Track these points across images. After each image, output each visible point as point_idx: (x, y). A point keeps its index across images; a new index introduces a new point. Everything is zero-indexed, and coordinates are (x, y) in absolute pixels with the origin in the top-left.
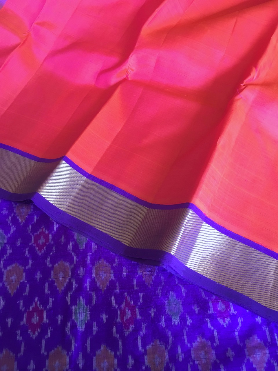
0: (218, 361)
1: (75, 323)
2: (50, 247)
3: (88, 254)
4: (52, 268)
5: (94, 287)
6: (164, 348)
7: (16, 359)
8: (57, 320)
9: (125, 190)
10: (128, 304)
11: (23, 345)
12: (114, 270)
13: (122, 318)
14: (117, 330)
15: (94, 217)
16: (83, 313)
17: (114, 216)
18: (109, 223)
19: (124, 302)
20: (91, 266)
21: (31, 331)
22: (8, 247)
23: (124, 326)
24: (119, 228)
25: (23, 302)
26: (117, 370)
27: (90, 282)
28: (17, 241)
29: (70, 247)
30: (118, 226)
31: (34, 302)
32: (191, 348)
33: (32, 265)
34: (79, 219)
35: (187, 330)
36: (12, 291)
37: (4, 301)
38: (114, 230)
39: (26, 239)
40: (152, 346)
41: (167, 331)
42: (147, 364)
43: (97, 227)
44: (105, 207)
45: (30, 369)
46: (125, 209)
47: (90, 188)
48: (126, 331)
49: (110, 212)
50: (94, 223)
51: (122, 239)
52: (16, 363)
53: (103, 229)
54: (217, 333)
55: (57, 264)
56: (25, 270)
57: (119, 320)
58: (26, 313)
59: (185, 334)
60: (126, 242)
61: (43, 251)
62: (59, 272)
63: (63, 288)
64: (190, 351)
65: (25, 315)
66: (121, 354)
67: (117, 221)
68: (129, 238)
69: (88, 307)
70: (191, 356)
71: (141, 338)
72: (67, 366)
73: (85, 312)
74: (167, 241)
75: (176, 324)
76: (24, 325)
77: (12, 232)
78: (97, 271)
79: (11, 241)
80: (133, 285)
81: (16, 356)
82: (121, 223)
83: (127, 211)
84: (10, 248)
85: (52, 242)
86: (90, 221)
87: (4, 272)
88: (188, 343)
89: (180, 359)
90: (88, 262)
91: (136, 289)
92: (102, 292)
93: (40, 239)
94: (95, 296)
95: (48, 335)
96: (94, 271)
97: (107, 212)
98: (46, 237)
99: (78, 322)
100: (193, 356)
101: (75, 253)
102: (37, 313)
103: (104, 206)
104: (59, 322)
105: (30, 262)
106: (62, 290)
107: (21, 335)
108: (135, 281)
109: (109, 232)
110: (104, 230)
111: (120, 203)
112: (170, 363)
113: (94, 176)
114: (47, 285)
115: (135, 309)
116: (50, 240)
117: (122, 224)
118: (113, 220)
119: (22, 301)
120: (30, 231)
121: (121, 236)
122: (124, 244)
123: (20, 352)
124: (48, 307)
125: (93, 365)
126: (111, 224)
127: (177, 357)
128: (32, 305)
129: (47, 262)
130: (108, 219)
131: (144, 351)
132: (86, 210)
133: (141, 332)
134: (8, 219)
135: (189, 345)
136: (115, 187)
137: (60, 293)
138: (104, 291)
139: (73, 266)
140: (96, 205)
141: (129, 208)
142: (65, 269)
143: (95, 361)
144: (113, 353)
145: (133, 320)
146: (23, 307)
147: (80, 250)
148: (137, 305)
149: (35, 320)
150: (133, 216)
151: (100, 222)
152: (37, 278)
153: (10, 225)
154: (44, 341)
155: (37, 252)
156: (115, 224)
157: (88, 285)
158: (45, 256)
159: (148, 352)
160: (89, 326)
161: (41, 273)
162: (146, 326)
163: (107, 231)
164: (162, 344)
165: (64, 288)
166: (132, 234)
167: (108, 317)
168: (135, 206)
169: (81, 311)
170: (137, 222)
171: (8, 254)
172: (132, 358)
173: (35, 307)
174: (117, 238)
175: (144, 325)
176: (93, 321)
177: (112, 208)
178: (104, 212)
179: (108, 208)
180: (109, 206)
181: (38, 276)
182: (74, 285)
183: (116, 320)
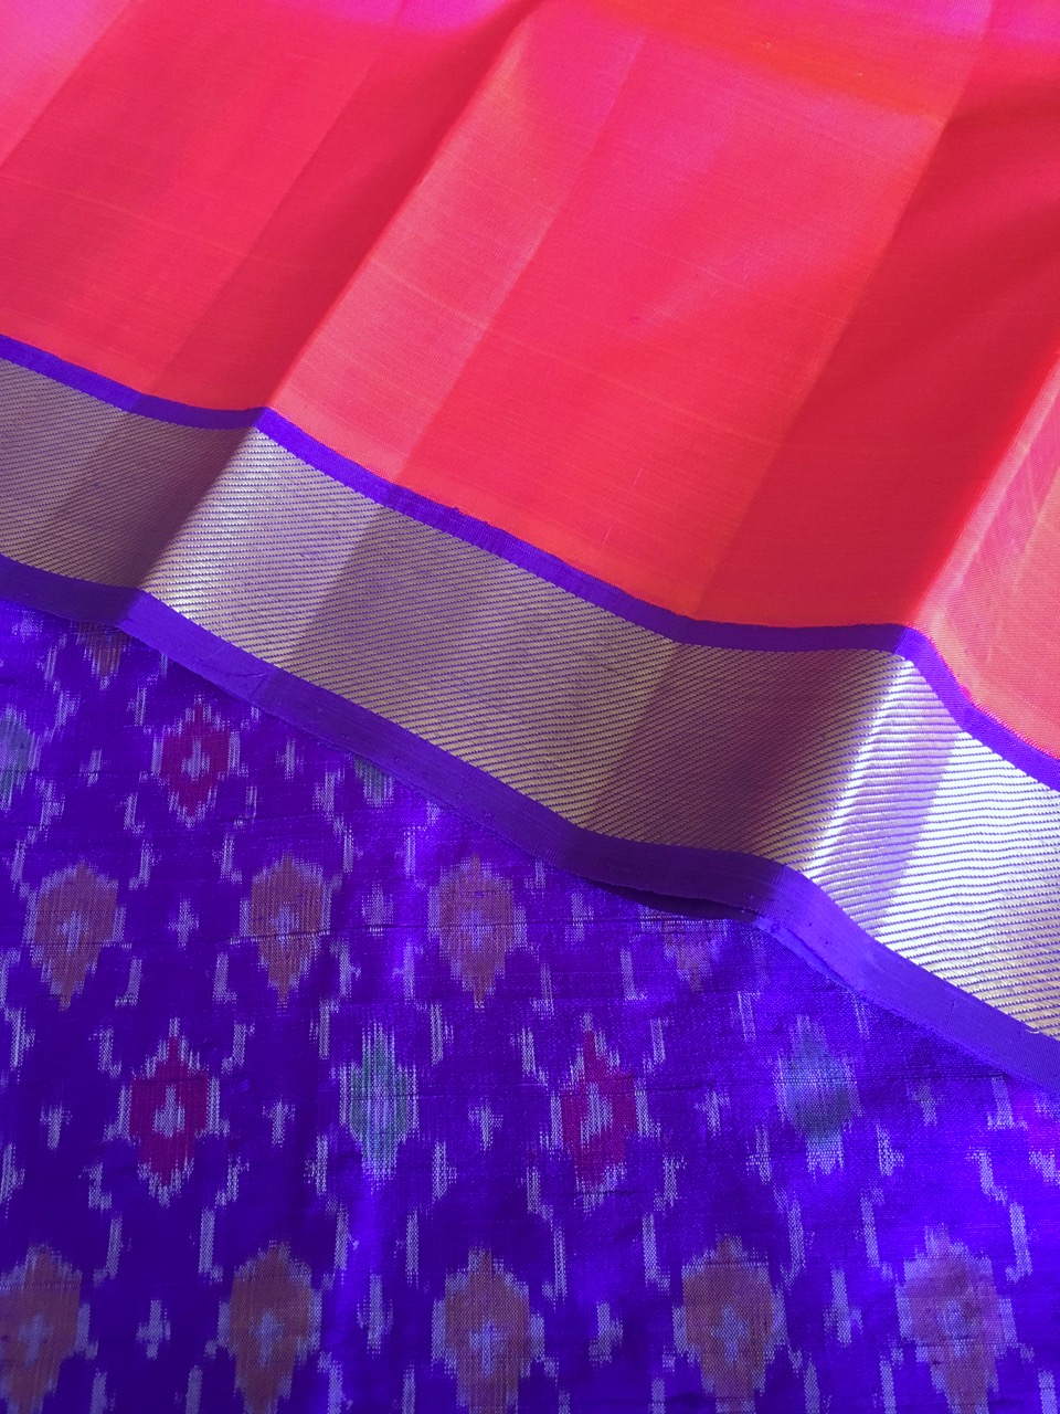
0: (1028, 1354)
1: (353, 1142)
2: (232, 791)
3: (407, 830)
4: (245, 889)
5: (437, 980)
6: (763, 1275)
7: (87, 1292)
8: (269, 1124)
9: (565, 556)
10: (595, 1067)
11: (115, 1230)
12: (528, 907)
13: (571, 1131)
14: (543, 1185)
15: (420, 688)
16: (390, 1098)
17: (511, 681)
18: (491, 718)
19: (580, 1060)
20: (420, 885)
21: (154, 1171)
22: (47, 790)
23: (577, 1169)
24: (536, 738)
25: (116, 1039)
26: (542, 1365)
27: (416, 957)
28: (87, 762)
29: (325, 796)
30: (533, 732)
31: (165, 1037)
32: (897, 1286)
33: (154, 871)
34: (346, 697)
35: (881, 1201)
36: (63, 988)
37: (28, 1032)
38: (515, 749)
39: (127, 755)
40: (710, 1263)
41: (781, 1198)
42: (686, 1349)
43: (432, 735)
44: (469, 641)
45: (149, 1341)
46: (565, 647)
47: (397, 550)
48: (588, 1193)
49: (495, 663)
50: (420, 716)
51: (553, 795)
52: (85, 1312)
53: (461, 744)
54: (1026, 1218)
55: (265, 872)
56: (123, 896)
57: (554, 1138)
58: (127, 1089)
59: (868, 1218)
60: (572, 806)
61: (201, 810)
62: (277, 908)
63: (294, 983)
64: (890, 1298)
65: (124, 1097)
66: (560, 1294)
67: (527, 705)
68: (585, 789)
69: (410, 1074)
70: (893, 1322)
71: (656, 1226)
72: (314, 1339)
73: (398, 1095)
74: (784, 812)
75: (827, 1169)
76: (118, 1140)
77: (61, 718)
78: (449, 909)
79: (60, 762)
80: (620, 977)
81: (87, 1279)
82: (547, 716)
83: (574, 658)
84: (57, 796)
85: (244, 771)
86: (401, 706)
87: (26, 901)
88: (881, 1261)
89: (845, 1335)
90: (410, 864)
91: (634, 997)
92: (473, 1005)
93: (189, 755)
94: (443, 1025)
95: (226, 1192)
96: (435, 910)
97: (479, 666)
98: (216, 749)
99: (364, 1138)
100: (905, 1325)
101: (347, 824)
102: (178, 1088)
103: (464, 635)
104: (278, 1133)
105: (146, 858)
106: (291, 992)
107: (105, 1188)
108: (626, 959)
109: (493, 760)
110: (467, 751)
111: (542, 618)
112: (794, 1350)
113: (412, 493)
114: (222, 963)
115: (631, 1089)
116: (234, 760)
117: (550, 722)
118: (509, 701)
119: (109, 1034)
120: (140, 719)
121: (546, 781)
122: (564, 815)
123: (102, 1263)
124: (227, 1064)
125: (434, 1336)
126: (501, 723)
127: (827, 1324)
128: (153, 1052)
129: (221, 858)
130: (484, 697)
131: (672, 1285)
132: (378, 657)
133: (658, 1200)
134: (44, 661)
135: (887, 1272)
136: (516, 540)
137: (283, 1001)
138: (485, 1004)
139: (337, 882)
140: (428, 629)
141: (581, 644)
142: (301, 895)
143: (443, 1321)
144: (526, 1289)
145: (618, 1141)
146: (115, 1060)
147: (371, 808)
148: (636, 1072)
149: (170, 1119)
150: (601, 682)
151: (446, 712)
152: (176, 933)
153: (50, 687)
154: (212, 1219)
155: (174, 812)
156: (518, 721)
157: (407, 972)
158: (211, 834)
159: (686, 1291)
160: (413, 1159)
161: (194, 911)
162: (679, 1173)
163: (480, 755)
164: (756, 1260)
165: (302, 979)
166: (603, 770)
167: (504, 1123)
168: (611, 634)
169: (377, 1091)
170: (623, 710)
171: (48, 822)
172: (613, 1317)
173: (170, 1059)
174: (530, 790)
175: (670, 1167)
176: (433, 1138)
177: (502, 643)
178: (463, 662)
179: (485, 645)
180: (486, 632)
181: (185, 924)
182: (346, 970)
183: (544, 1140)
